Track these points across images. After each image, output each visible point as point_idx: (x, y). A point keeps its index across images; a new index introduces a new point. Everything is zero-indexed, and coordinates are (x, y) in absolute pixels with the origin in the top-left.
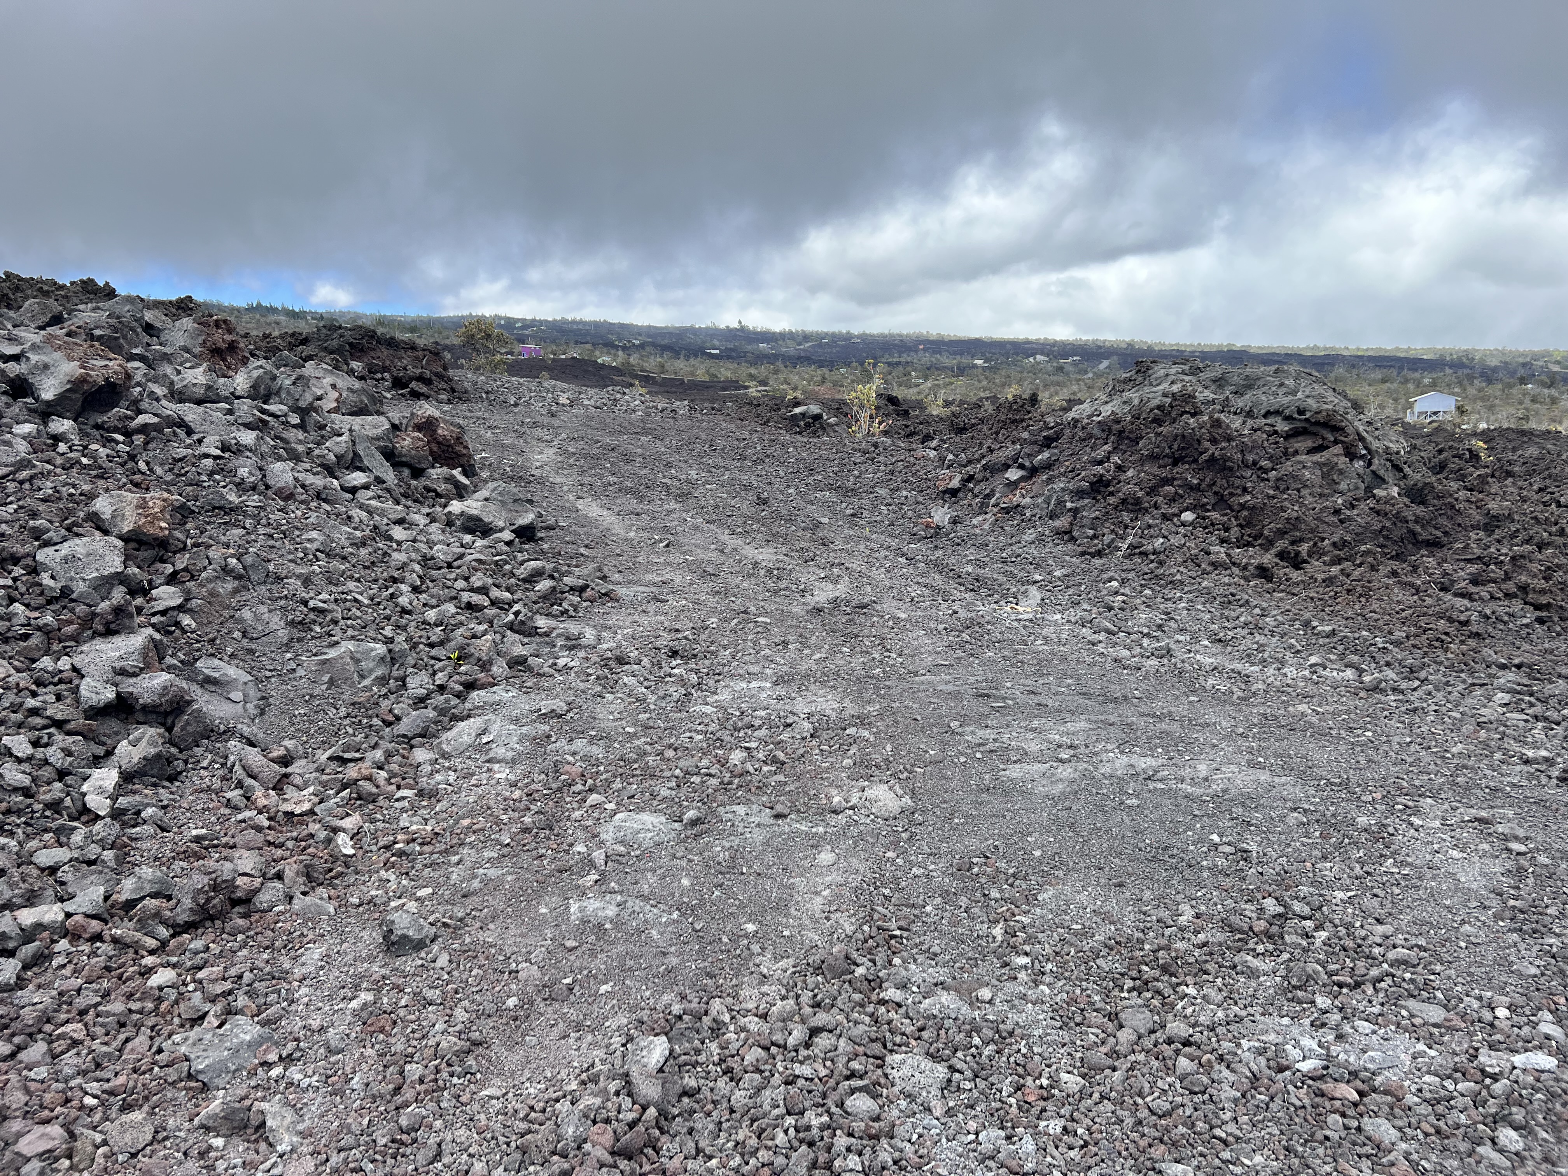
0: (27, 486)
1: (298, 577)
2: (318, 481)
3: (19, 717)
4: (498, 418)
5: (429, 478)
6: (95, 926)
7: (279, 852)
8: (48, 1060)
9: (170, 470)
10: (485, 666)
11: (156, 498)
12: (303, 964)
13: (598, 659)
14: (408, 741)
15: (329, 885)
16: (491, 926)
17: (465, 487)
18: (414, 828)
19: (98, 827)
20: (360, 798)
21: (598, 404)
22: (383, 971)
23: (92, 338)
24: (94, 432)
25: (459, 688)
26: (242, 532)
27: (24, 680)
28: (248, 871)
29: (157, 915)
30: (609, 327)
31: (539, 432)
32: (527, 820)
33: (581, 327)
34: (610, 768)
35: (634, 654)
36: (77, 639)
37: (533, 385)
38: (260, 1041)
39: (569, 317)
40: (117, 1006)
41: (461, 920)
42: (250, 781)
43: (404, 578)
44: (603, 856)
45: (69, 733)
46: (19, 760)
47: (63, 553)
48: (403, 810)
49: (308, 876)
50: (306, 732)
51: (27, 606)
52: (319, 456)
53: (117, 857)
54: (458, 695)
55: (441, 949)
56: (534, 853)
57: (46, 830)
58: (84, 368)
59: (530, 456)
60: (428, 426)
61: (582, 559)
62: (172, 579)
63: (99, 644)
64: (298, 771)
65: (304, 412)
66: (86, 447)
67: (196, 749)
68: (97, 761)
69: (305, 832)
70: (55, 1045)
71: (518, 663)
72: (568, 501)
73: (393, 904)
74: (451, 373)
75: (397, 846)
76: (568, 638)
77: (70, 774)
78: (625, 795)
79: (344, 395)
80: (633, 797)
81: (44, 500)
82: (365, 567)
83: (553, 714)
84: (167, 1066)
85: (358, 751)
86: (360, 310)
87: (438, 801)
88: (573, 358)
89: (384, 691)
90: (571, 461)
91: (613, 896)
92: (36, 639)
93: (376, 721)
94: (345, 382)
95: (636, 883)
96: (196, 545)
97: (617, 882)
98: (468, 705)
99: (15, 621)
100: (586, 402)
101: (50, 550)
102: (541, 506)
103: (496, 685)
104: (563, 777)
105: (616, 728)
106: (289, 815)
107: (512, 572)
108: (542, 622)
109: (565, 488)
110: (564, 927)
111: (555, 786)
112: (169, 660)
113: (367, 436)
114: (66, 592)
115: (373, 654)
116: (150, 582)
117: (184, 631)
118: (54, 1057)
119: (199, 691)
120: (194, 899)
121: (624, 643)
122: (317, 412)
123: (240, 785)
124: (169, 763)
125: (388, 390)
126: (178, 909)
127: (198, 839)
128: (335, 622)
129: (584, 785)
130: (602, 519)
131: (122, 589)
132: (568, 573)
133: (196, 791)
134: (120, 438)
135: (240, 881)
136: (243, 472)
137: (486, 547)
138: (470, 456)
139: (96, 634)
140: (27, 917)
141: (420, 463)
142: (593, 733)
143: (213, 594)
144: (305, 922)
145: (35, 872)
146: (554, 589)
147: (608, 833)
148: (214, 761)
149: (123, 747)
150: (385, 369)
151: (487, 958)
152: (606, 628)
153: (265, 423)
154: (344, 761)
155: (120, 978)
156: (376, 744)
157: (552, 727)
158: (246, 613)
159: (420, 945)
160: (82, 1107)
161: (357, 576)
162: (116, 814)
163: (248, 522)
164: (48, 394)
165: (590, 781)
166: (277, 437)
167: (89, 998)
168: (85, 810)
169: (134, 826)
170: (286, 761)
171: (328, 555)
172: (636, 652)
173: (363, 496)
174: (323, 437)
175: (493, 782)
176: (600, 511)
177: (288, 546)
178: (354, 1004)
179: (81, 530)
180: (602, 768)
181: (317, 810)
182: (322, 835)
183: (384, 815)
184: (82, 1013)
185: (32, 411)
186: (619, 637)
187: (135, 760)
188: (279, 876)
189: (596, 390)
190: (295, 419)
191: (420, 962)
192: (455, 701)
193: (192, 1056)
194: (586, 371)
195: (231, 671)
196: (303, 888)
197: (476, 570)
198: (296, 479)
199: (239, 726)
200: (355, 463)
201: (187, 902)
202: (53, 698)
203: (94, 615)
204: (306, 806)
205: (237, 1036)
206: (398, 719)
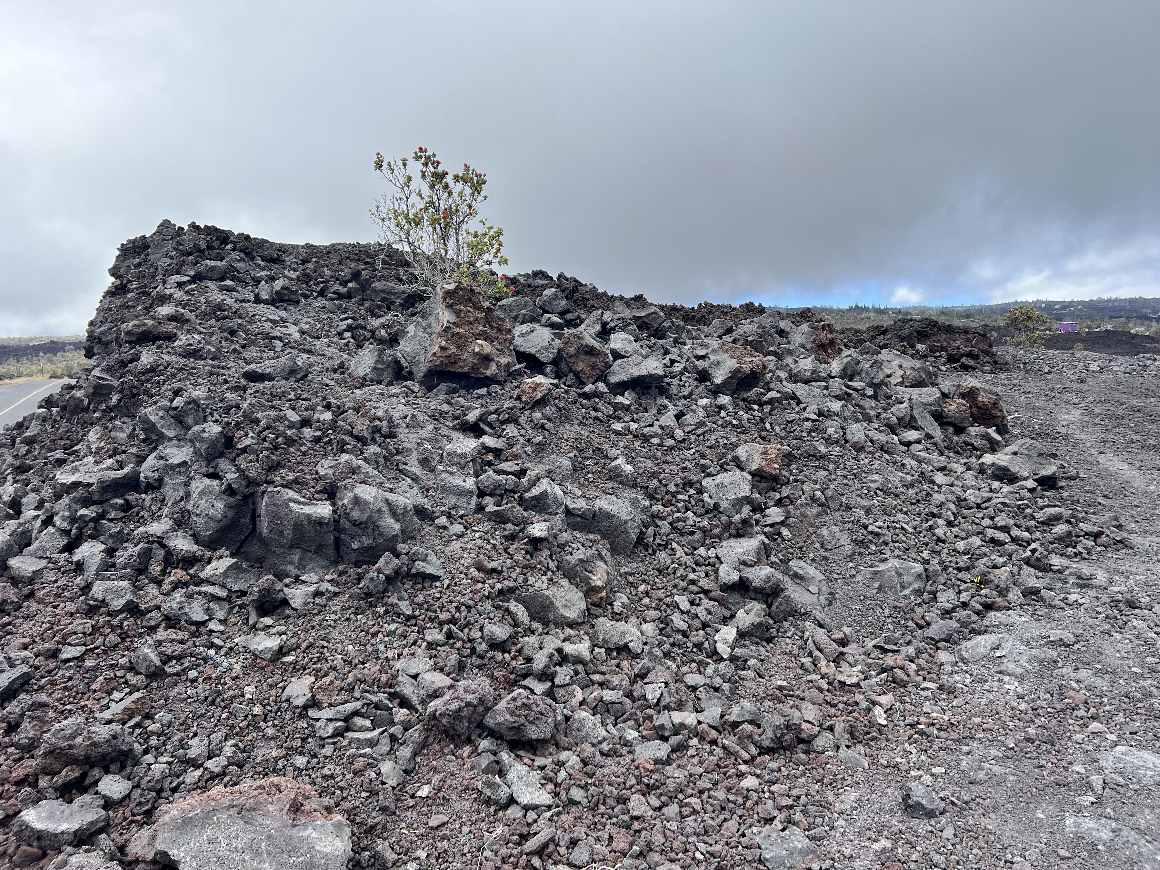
0: (701, 438)
1: (862, 507)
2: (881, 438)
3: (683, 584)
4: (1032, 385)
5: (968, 434)
6: (714, 734)
7: (833, 711)
8: (679, 818)
9: (784, 429)
10: (1002, 592)
11: (774, 448)
12: (842, 802)
13: (1108, 600)
14: (935, 643)
15: (866, 744)
16: (992, 815)
17: (998, 442)
18: (934, 715)
19: (721, 666)
20: (894, 682)
21: (1128, 370)
22: (901, 826)
23: (747, 342)
24: (742, 404)
25: (979, 607)
26: (827, 473)
27: (688, 560)
28: (810, 720)
29: (750, 737)
30: (1144, 302)
31: (1068, 396)
32: (1031, 731)
33: (1116, 304)
34: (1114, 702)
35: (1145, 600)
36: (720, 537)
37: (1067, 355)
38: (808, 852)
39: (1105, 297)
40: (721, 794)
41: (966, 803)
42: (817, 653)
43: (941, 514)
44: (1101, 782)
45: (711, 599)
46: (682, 612)
47: (717, 481)
48: (926, 698)
49: (851, 734)
50: (859, 623)
51: (695, 513)
52: (885, 419)
53: (731, 689)
54: (978, 613)
55: (948, 822)
56: (1036, 762)
57: (693, 661)
58: (739, 363)
59: (1058, 416)
60: (971, 395)
61: (1100, 507)
62: (779, 503)
63: (732, 542)
64: (851, 652)
65: (876, 387)
66: (736, 413)
67: (785, 623)
68: (725, 620)
69: (852, 700)
70: (684, 809)
71: (1032, 593)
72: (1090, 455)
73: (913, 773)
74: (995, 349)
75: (919, 726)
76: (1080, 578)
77: (709, 626)
78: (1127, 730)
79: (908, 372)
80: (1135, 733)
81: (710, 447)
82: (912, 504)
83: (1061, 643)
84: (746, 847)
85: (896, 644)
86: (928, 305)
87: (955, 697)
88: (1107, 331)
89: (919, 600)
90: (1096, 421)
91: (1109, 821)
92: (698, 536)
93: (910, 623)
94: (909, 363)
95: (1132, 815)
96: (796, 481)
97: (1113, 809)
98: (985, 622)
99: (688, 522)
100: (1116, 369)
101: (709, 479)
102: (1064, 460)
103: (1010, 609)
104: (1067, 701)
105: (1122, 666)
106: (842, 684)
107: (1032, 515)
108: (1056, 561)
109: (1089, 444)
110: (1058, 836)
111: (1058, 707)
112: (773, 558)
113: (923, 403)
114: (716, 506)
115: (912, 571)
116: (765, 504)
117: (783, 540)
118: (683, 817)
119: (790, 582)
120: (774, 733)
121: (1135, 588)
122: (886, 386)
123: (810, 654)
124: (768, 630)
125: (944, 364)
126: (763, 736)
127: (781, 688)
128: (887, 544)
129: (1087, 712)
130: (1122, 472)
131: (749, 507)
132: (1083, 520)
133: (782, 653)
134: (756, 407)
135: (805, 726)
136: (831, 431)
137: (1011, 493)
138: (1004, 418)
139: (731, 536)
140: (678, 717)
141: (962, 422)
142: (1099, 667)
143: (804, 515)
144: (846, 769)
145: (684, 689)
146: (1069, 533)
147: (1107, 761)
148: (795, 634)
149: (741, 613)
150: (943, 349)
151: (987, 842)
152: (1118, 572)
153: (849, 395)
154: (885, 651)
155: (725, 775)
156: (910, 641)
157: (1059, 655)
158: (824, 531)
159: (931, 814)
160: (694, 858)
161: (905, 510)
162: (733, 659)
163: (831, 466)
164: (718, 381)
165: (1093, 710)
166: (856, 405)
167: (704, 783)
168: (715, 652)
169: (743, 670)
170: (843, 642)
171: (885, 493)
172: (1148, 599)
173: (915, 448)
174: (889, 404)
175: (1003, 691)
176: (1121, 466)
177: (858, 485)
178: (876, 846)
179: (728, 467)
180: (1105, 700)
181: (862, 684)
182: (864, 704)
183: (911, 699)
184: (701, 792)
185: (709, 390)
186: (1132, 582)
187: (747, 624)
188: (831, 729)
189: (1127, 358)
190: (870, 392)
191: (930, 828)
192: (975, 618)
193: (763, 847)
194: (1119, 341)
195: (811, 571)
196: (847, 742)
197: (1001, 511)
198: (867, 436)
199: (814, 611)
200: (911, 423)
201: (769, 733)
202: (704, 575)
203: (731, 523)
204: (854, 680)
205: (793, 842)
206: (928, 624)
